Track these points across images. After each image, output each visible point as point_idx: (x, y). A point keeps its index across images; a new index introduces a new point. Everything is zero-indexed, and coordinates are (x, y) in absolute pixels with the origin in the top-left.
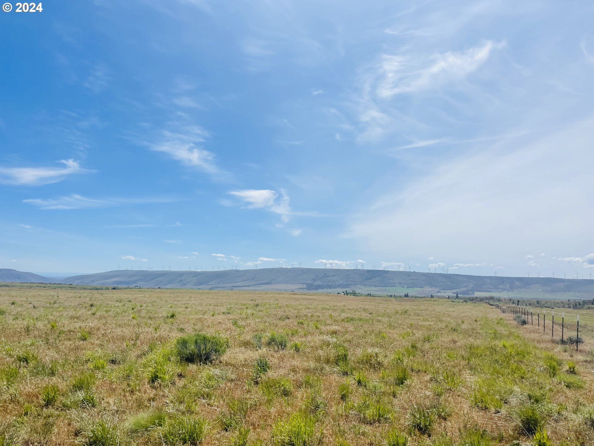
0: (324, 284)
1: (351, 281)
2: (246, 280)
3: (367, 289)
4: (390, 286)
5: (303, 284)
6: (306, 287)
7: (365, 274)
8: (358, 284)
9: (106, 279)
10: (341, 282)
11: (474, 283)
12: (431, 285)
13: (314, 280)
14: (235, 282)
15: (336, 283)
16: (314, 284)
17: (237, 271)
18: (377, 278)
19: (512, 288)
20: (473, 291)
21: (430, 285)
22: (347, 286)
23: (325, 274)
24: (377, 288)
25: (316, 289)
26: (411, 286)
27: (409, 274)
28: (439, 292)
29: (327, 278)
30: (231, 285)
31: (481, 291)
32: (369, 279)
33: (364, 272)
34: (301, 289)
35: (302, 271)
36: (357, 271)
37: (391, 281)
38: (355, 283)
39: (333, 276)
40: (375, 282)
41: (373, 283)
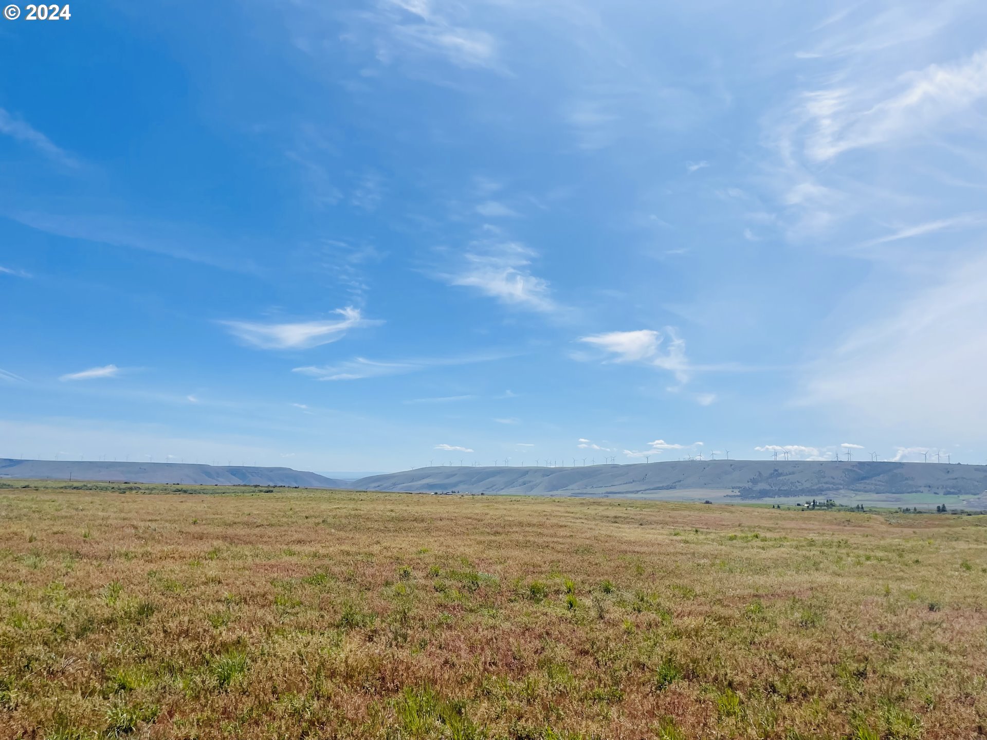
0: (774, 488)
1: (826, 483)
2: (631, 483)
3: (858, 498)
4: (910, 491)
5: (733, 488)
6: (739, 494)
7: (855, 469)
8: (841, 489)
9: (413, 480)
10: (807, 485)
13: (754, 482)
14: (612, 486)
15: (797, 487)
16: (754, 489)
17: (615, 467)
18: (880, 478)
22: (820, 491)
23: (776, 470)
24: (882, 496)
25: (759, 498)
26: (953, 491)
27: (947, 469)
29: (778, 478)
30: (603, 490)
32: (863, 478)
33: (853, 466)
34: (730, 496)
35: (731, 465)
36: (836, 465)
37: (910, 482)
38: (834, 487)
39: (790, 474)
40: (876, 485)
41: (873, 487)
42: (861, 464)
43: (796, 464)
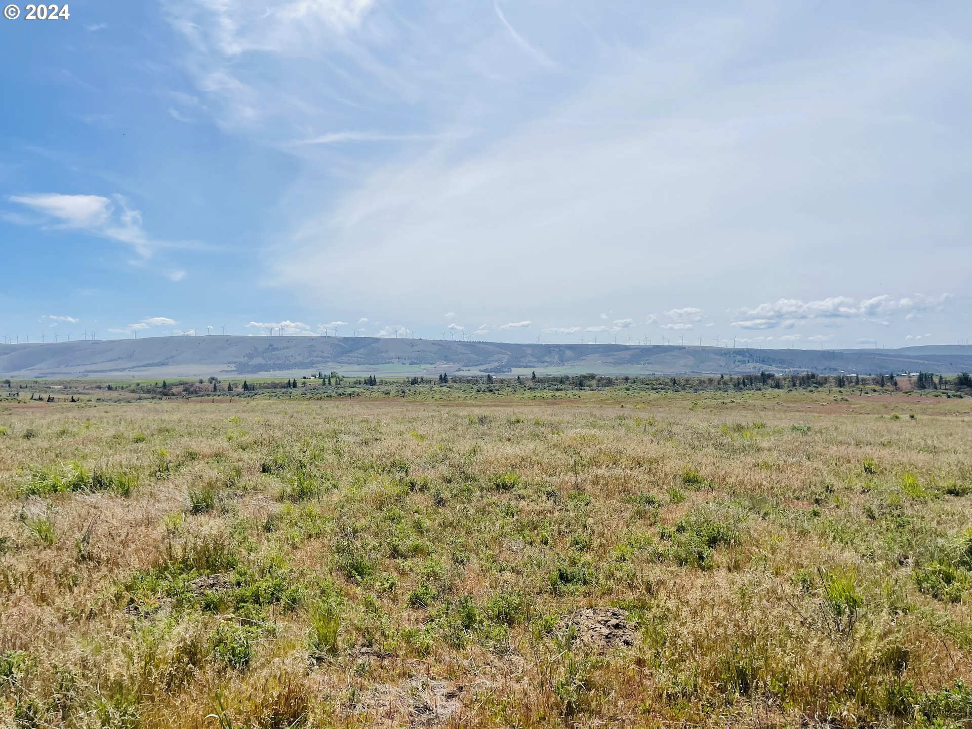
0: (269, 362)
1: (317, 356)
2: (116, 360)
3: (344, 369)
4: (384, 362)
5: (229, 363)
6: (235, 369)
7: (340, 343)
8: (329, 362)
10: (299, 359)
11: (509, 356)
12: (447, 359)
13: (250, 356)
14: (92, 364)
15: (290, 361)
16: (250, 363)
17: (96, 343)
18: (361, 351)
19: (562, 361)
20: (509, 366)
21: (445, 360)
22: (311, 365)
23: (271, 345)
24: (363, 366)
25: (255, 372)
26: (416, 361)
27: (412, 343)
28: (459, 370)
29: (273, 353)
30: (82, 369)
31: (520, 367)
32: (348, 352)
33: (339, 341)
34: (227, 371)
35: (227, 340)
36: (326, 340)
37: (384, 355)
38: (323, 360)
39: (284, 349)
40: (358, 357)
41: (355, 359)
42: (346, 339)
43: (290, 339)
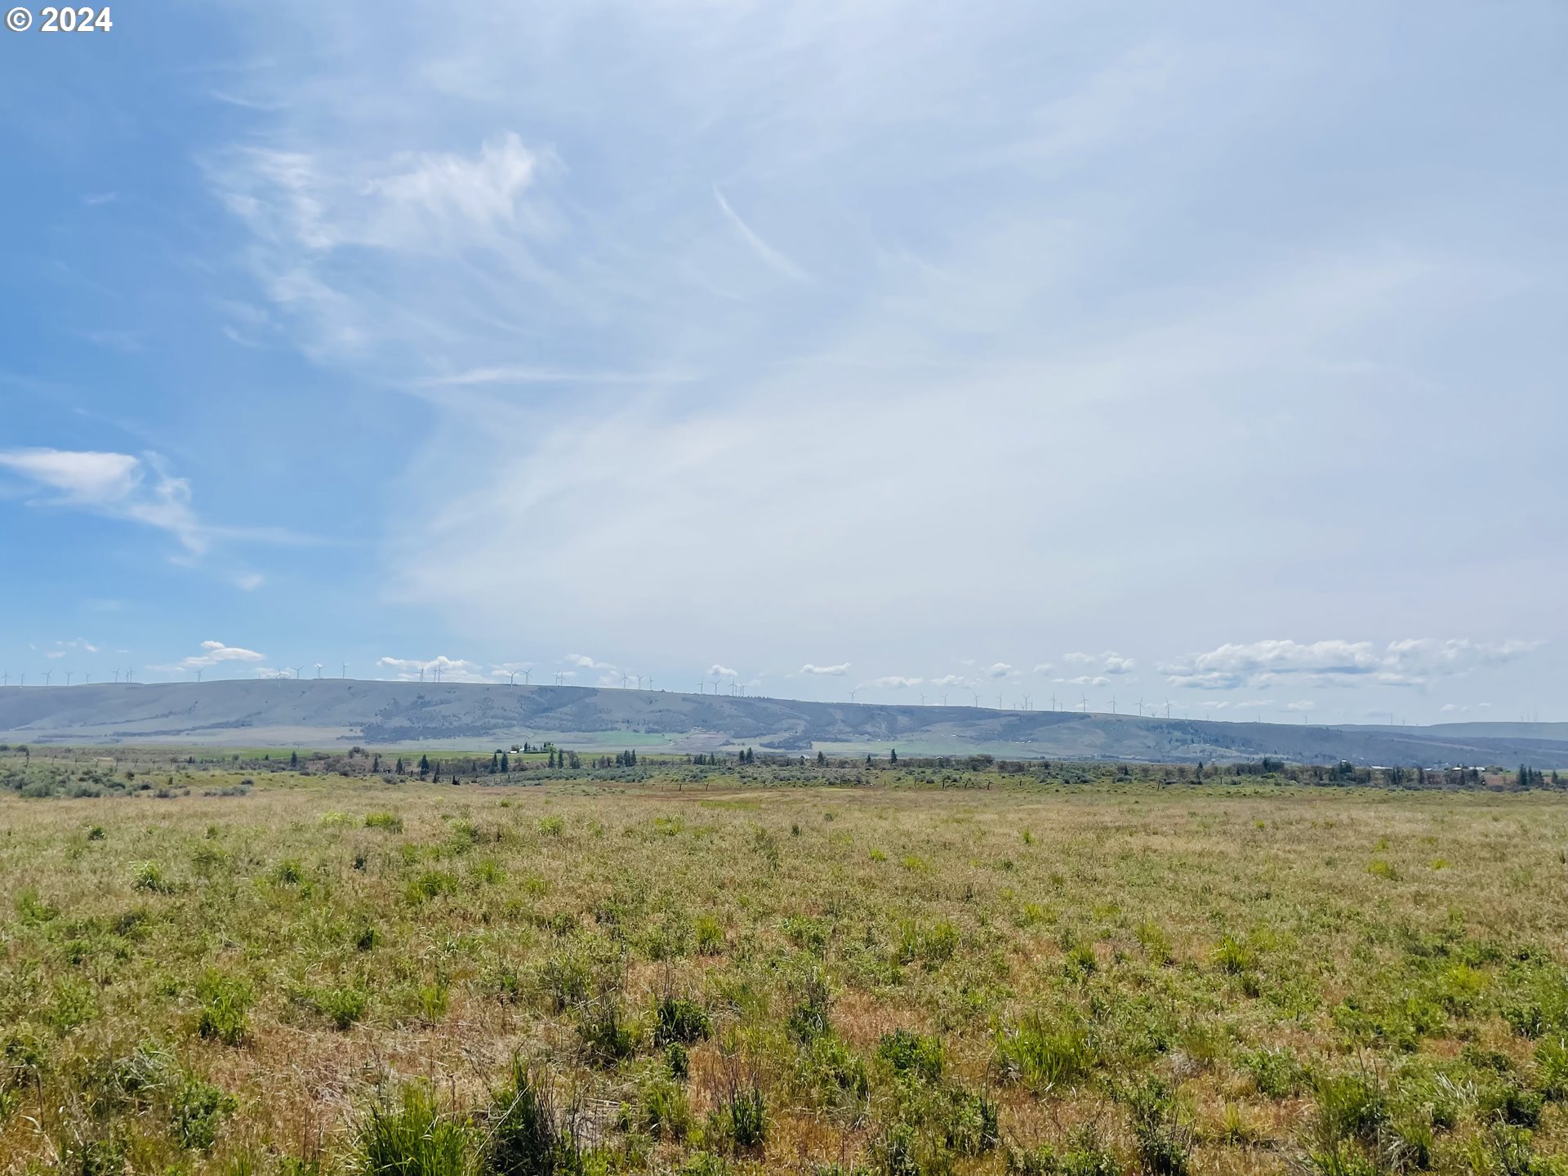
0: (416, 726)
1: (493, 717)
2: (166, 716)
3: (539, 738)
4: (604, 727)
5: (351, 725)
6: (361, 734)
7: (534, 696)
8: (515, 726)
10: (467, 720)
11: (806, 721)
12: (706, 725)
13: (387, 715)
14: (128, 721)
15: (451, 723)
16: (386, 726)
17: (134, 687)
18: (566, 709)
19: (893, 733)
20: (808, 738)
21: (702, 726)
22: (486, 730)
23: (420, 697)
24: (572, 736)
25: (394, 740)
26: (656, 727)
27: (650, 698)
28: (727, 743)
29: (424, 710)
30: (110, 729)
31: (825, 740)
32: (546, 710)
33: (532, 693)
34: (347, 738)
35: (349, 688)
36: (508, 690)
37: (604, 716)
38: (505, 722)
39: (442, 703)
40: (561, 719)
41: (557, 723)
42: (543, 690)
43: (452, 688)
